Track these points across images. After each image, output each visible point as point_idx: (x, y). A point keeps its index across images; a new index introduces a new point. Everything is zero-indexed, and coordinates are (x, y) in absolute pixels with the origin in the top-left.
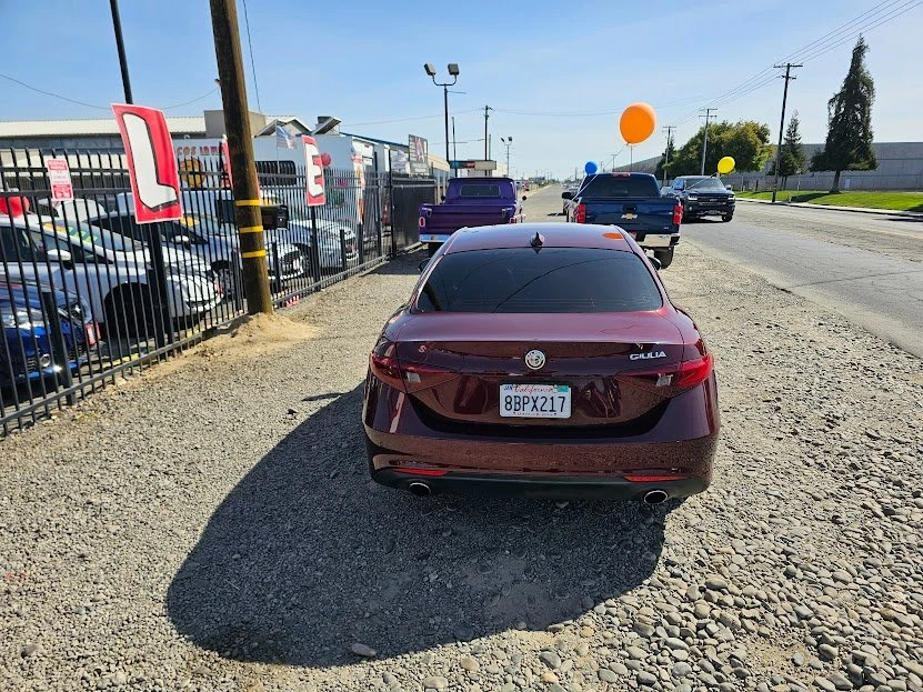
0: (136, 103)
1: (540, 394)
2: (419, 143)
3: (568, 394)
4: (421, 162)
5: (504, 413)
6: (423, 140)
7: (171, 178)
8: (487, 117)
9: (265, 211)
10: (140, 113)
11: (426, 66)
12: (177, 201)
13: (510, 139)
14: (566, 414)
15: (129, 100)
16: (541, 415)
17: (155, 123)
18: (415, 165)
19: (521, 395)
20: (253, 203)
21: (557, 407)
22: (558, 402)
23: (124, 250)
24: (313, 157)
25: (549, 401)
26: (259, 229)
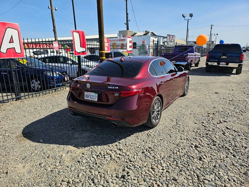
0: (77, 30)
1: (92, 95)
2: (171, 37)
3: (97, 95)
4: (172, 42)
5: (85, 98)
6: (173, 36)
7: (84, 46)
8: (211, 28)
9: (106, 54)
10: (78, 32)
11: (183, 15)
12: (86, 51)
13: (217, 34)
14: (96, 100)
15: (76, 29)
16: (91, 99)
17: (81, 34)
18: (169, 43)
19: (88, 94)
20: (103, 52)
21: (95, 98)
22: (95, 97)
23: (82, 62)
24: (130, 41)
25: (93, 96)
26: (104, 58)
